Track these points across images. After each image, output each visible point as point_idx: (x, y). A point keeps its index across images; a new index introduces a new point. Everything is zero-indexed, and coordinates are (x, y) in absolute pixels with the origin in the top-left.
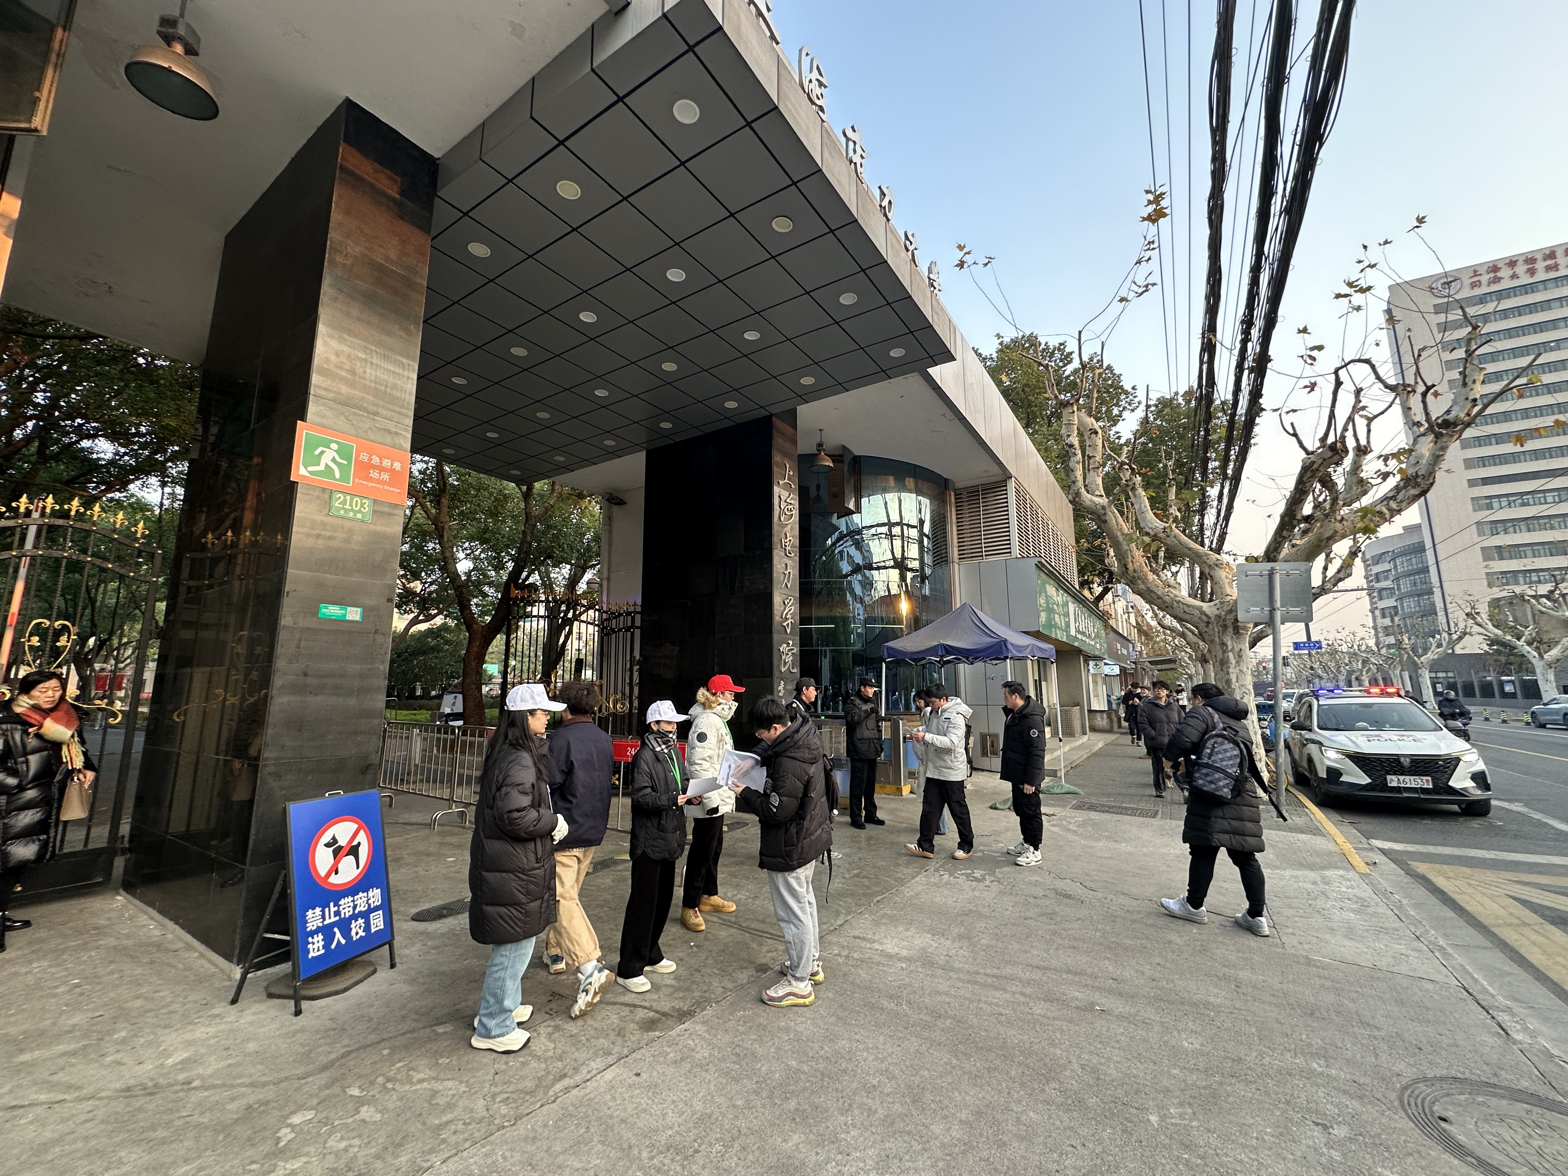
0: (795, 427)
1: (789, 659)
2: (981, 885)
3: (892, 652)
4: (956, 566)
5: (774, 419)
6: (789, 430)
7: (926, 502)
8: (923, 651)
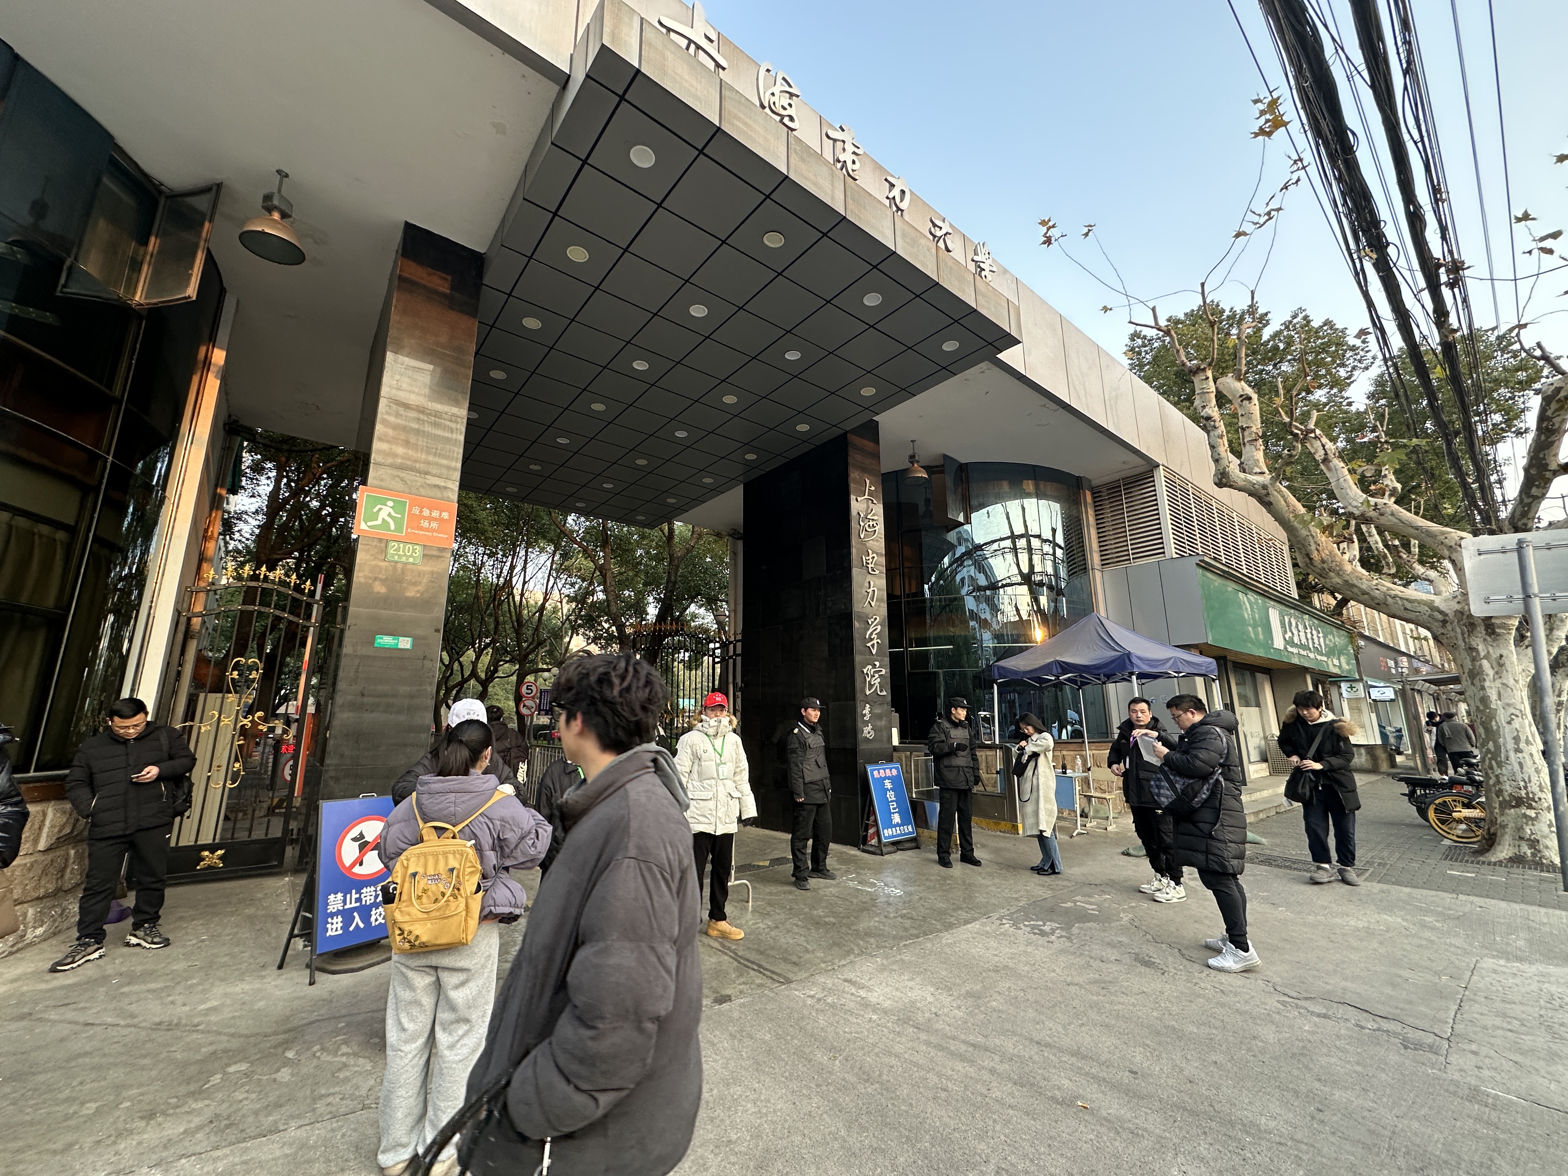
0: (876, 441)
1: (876, 681)
2: (1042, 940)
3: (1004, 672)
4: (1098, 574)
5: (849, 435)
6: (869, 445)
7: (1056, 507)
8: (1036, 670)
